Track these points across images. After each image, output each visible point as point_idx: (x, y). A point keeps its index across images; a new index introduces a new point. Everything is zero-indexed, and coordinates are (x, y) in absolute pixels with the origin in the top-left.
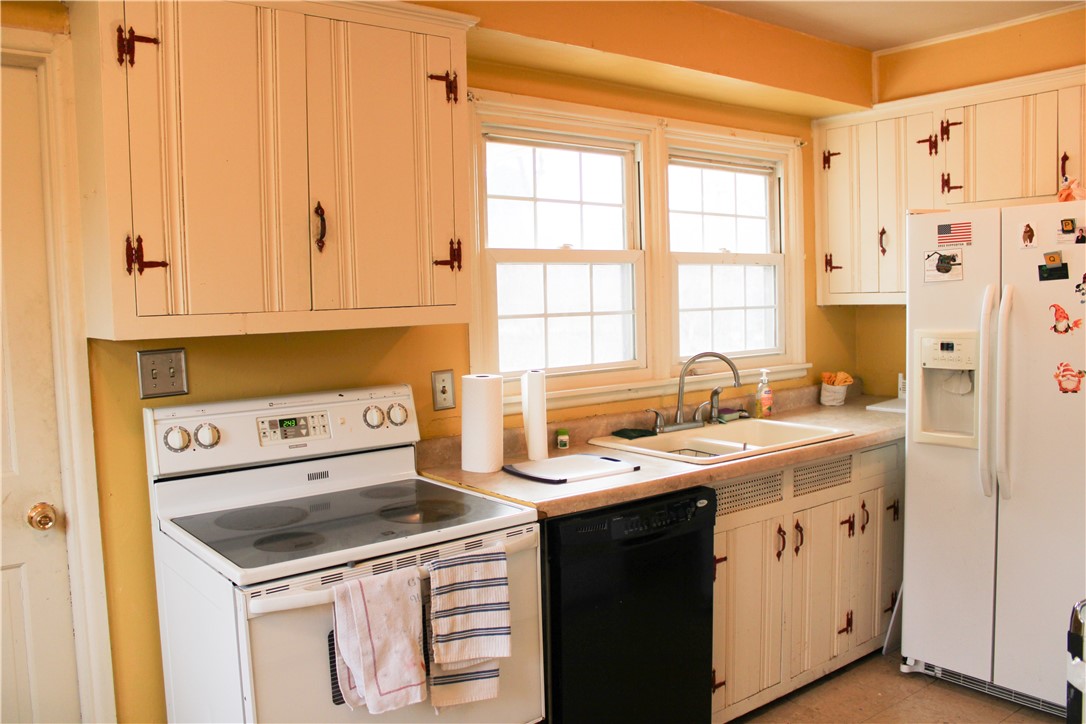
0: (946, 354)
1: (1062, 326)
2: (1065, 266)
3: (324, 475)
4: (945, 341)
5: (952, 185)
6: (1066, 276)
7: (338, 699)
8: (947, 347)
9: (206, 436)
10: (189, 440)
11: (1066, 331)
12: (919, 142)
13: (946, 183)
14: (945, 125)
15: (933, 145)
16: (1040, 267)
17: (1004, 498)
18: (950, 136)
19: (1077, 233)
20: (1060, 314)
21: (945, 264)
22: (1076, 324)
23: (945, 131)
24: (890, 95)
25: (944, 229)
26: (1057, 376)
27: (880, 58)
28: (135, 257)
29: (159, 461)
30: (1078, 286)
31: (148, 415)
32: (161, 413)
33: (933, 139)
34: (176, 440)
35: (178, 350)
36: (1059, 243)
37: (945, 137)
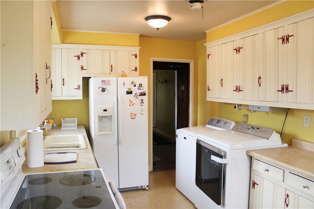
0: (105, 112)
1: (131, 104)
2: (132, 91)
4: (105, 109)
5: (84, 69)
6: (132, 94)
8: (105, 110)
11: (132, 105)
12: (75, 56)
13: (82, 68)
14: (82, 53)
15: (79, 58)
16: (127, 91)
17: (120, 144)
18: (83, 56)
19: (134, 84)
20: (131, 102)
21: (103, 90)
22: (134, 104)
23: (82, 54)
24: (66, 42)
25: (103, 81)
26: (130, 115)
27: (63, 31)
30: (134, 96)
33: (79, 56)
36: (130, 86)
37: (82, 56)
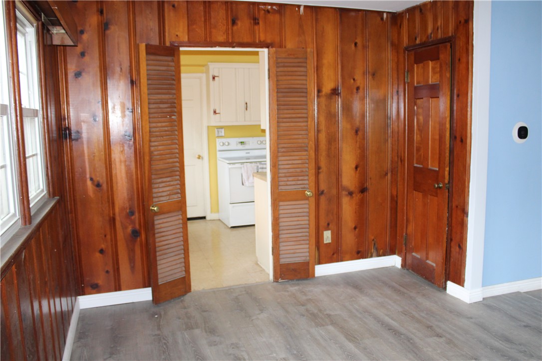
3: (249, 153)
7: (243, 184)
9: (227, 144)
10: (224, 144)
28: (215, 112)
29: (219, 147)
31: (217, 140)
32: (219, 139)
34: (221, 144)
35: (222, 128)
